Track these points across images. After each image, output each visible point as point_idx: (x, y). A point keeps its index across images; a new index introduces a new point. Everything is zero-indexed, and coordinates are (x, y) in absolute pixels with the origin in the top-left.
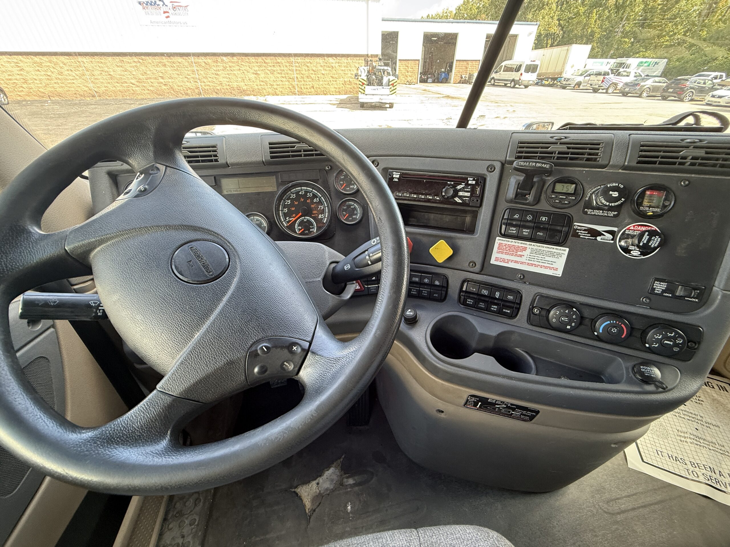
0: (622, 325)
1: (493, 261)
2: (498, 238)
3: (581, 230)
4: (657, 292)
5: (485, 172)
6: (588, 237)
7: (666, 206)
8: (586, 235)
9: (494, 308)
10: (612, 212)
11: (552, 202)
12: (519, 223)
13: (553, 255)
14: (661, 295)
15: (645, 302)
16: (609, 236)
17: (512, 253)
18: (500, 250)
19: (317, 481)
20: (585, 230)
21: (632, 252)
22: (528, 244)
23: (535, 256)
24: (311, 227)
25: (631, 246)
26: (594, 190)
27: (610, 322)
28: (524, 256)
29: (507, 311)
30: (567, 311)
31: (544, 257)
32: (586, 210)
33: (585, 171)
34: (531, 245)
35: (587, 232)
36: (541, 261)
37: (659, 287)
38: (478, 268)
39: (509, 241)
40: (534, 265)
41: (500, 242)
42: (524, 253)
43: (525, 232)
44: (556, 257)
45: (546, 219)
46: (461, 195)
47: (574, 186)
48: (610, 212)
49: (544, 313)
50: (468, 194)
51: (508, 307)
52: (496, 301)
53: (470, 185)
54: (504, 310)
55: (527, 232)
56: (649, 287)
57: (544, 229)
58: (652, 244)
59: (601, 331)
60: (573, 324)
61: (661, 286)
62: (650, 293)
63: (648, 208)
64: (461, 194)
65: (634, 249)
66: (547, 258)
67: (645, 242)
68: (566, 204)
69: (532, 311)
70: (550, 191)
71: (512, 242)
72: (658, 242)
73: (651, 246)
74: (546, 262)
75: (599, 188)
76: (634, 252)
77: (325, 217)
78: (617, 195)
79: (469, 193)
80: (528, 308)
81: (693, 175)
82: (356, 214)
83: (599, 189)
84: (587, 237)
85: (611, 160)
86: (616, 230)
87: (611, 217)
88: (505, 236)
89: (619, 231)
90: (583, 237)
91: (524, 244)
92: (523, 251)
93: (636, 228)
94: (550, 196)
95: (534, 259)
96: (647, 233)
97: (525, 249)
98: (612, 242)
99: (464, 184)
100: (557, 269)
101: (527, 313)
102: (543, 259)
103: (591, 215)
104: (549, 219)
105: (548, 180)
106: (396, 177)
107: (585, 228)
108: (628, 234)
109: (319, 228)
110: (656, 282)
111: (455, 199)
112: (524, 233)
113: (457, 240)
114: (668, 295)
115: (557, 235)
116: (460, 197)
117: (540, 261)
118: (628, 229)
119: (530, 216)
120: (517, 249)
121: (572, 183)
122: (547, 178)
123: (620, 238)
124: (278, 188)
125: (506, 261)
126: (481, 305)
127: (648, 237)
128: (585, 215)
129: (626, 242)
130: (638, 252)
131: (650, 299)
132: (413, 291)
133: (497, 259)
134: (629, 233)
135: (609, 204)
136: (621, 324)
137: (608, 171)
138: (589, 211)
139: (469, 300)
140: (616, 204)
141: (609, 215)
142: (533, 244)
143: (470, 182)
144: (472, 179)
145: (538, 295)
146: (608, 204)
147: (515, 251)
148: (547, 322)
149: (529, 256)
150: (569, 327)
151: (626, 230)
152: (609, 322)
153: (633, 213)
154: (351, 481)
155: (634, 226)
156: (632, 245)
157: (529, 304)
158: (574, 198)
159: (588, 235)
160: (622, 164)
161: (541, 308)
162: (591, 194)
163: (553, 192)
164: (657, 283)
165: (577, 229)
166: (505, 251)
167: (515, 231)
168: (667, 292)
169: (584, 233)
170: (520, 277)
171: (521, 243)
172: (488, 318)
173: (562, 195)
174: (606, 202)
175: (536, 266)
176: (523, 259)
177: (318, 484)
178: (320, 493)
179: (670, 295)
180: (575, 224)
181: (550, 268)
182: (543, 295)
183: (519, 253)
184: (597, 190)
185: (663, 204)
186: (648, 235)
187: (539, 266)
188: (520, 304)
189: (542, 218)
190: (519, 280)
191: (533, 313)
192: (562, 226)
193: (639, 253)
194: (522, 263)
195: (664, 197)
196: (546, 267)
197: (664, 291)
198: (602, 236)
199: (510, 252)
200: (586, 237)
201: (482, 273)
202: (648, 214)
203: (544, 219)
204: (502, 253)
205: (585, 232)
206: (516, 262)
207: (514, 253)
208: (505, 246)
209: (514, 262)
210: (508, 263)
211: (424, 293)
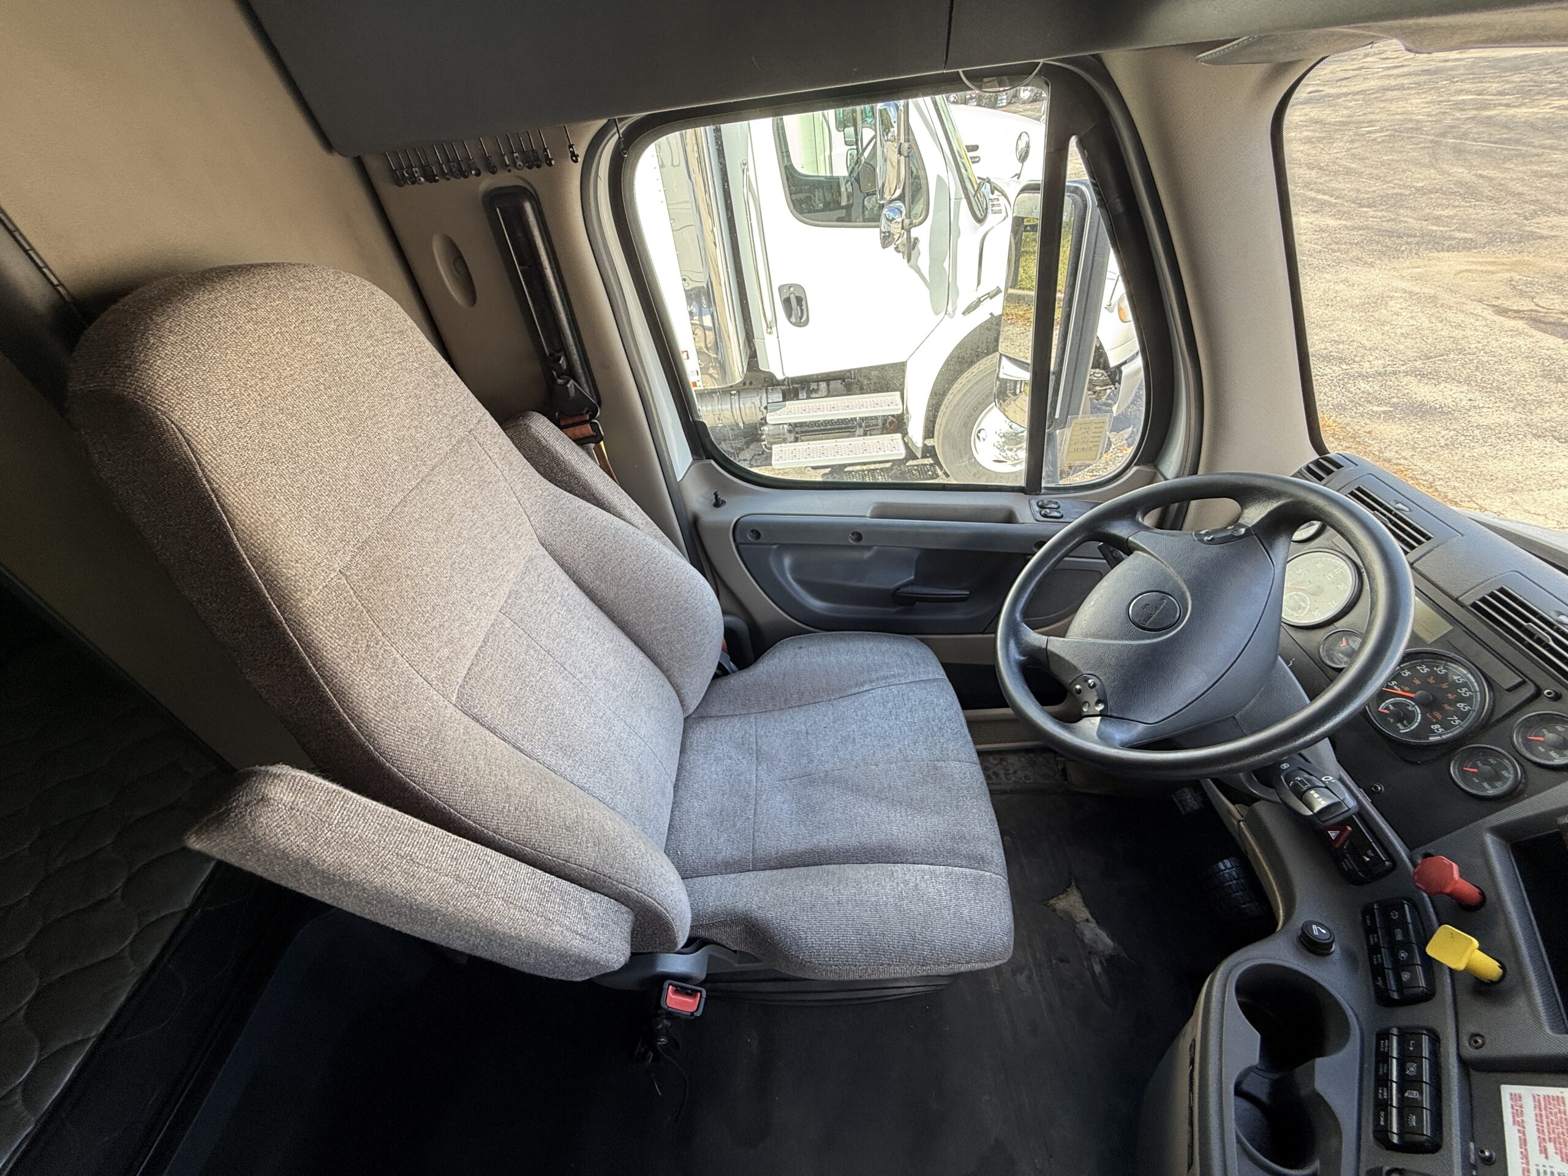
1: (1507, 1091)
17: (1546, 1130)
18: (1543, 1101)
19: (1091, 919)
24: (1405, 722)
28: (1547, 1158)
38: (1470, 1052)
42: (1554, 1158)
77: (1440, 735)
82: (1494, 787)
92: (1558, 1156)
109: (1411, 734)
124: (1433, 643)
125: (1518, 1119)
132: (1374, 938)
133: (1516, 1097)
139: (1386, 1043)
147: (1552, 1136)
154: (1097, 968)
166: (1543, 1113)
170: (1486, 1154)
176: (1535, 1157)
177: (1087, 920)
178: (1076, 922)
183: (1550, 1147)
194: (1525, 1156)
199: (1545, 1125)
204: (1538, 1107)
206: (1523, 1142)
207: (1547, 1134)
208: (1557, 1110)
209: (1520, 1137)
210: (1514, 1124)
211: (1377, 958)
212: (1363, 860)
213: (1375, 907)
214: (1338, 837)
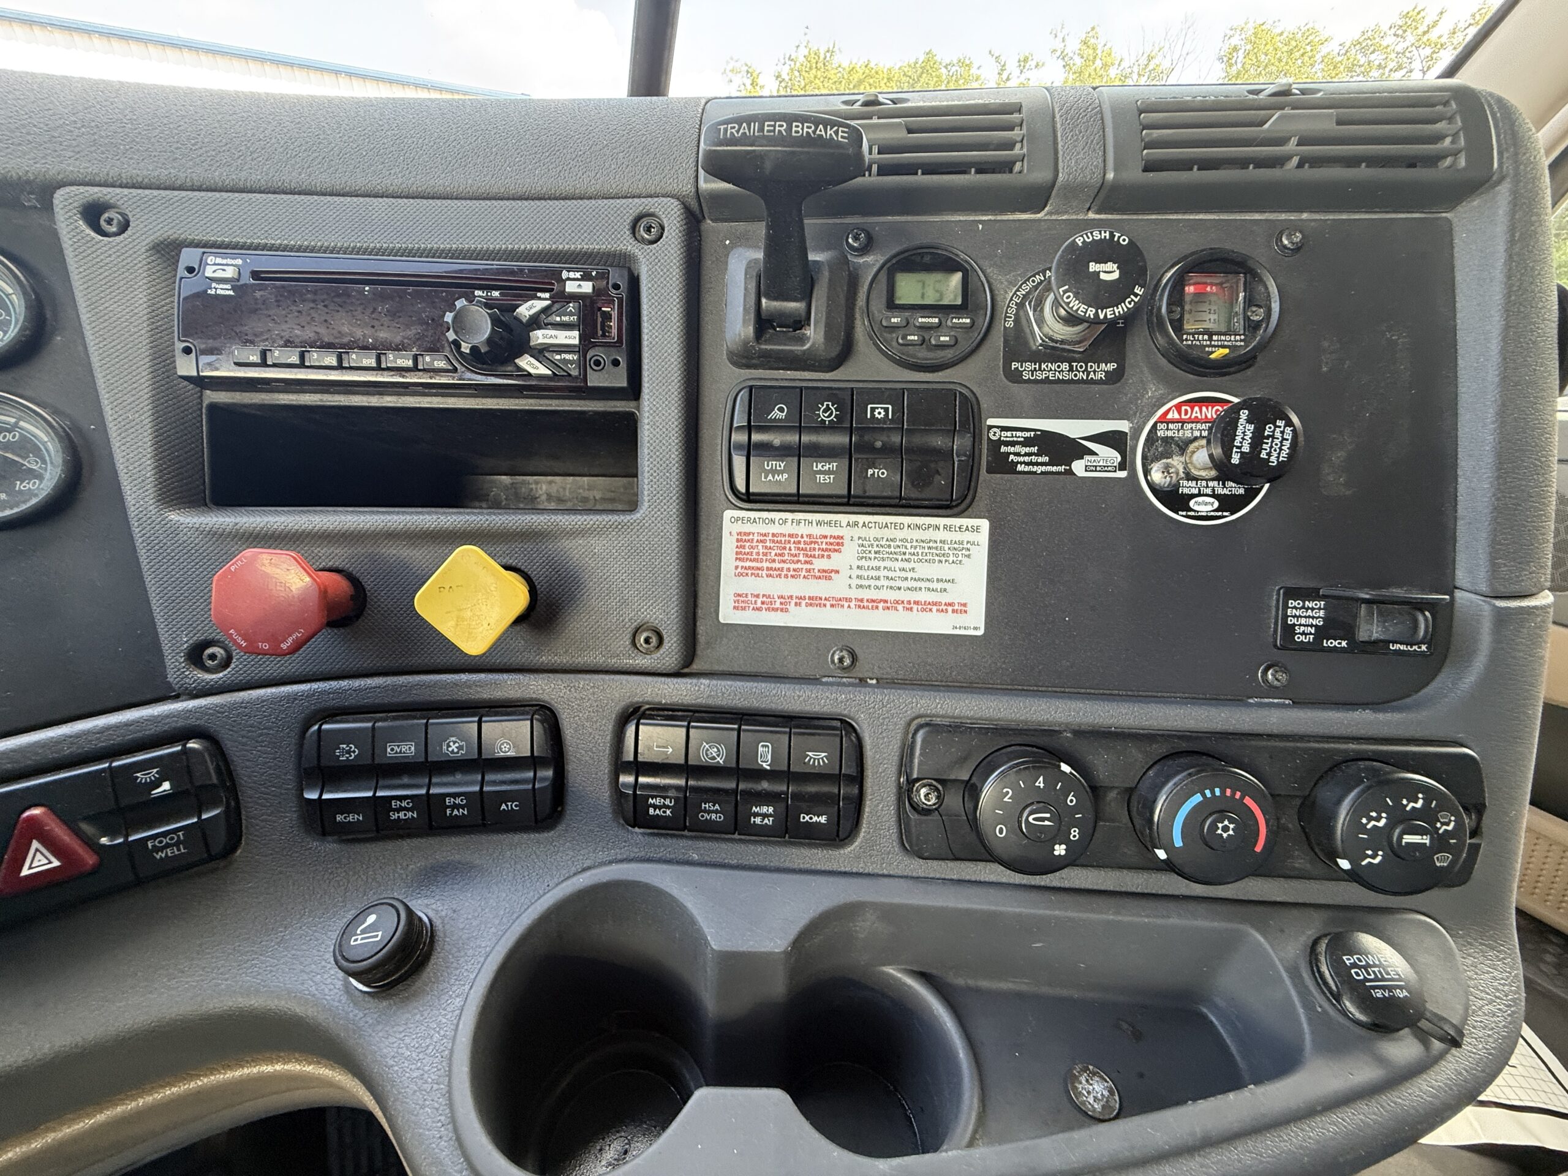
0: (1248, 801)
1: (728, 614)
2: (728, 514)
3: (1013, 444)
4: (1302, 638)
5: (628, 245)
6: (1043, 469)
7: (1256, 326)
8: (1034, 459)
9: (764, 814)
10: (1098, 362)
11: (894, 344)
12: (792, 438)
13: (939, 556)
14: (1315, 647)
15: (1276, 683)
16: (1108, 455)
17: (793, 566)
18: (748, 564)
20: (1027, 443)
21: (1192, 503)
22: (844, 524)
23: (878, 568)
25: (1185, 483)
26: (1026, 288)
27: (1204, 795)
28: (837, 572)
29: (815, 819)
30: (1040, 783)
31: (912, 565)
32: (1014, 365)
33: (980, 222)
34: (856, 524)
35: (1035, 449)
36: (904, 584)
37: (1303, 621)
38: (669, 654)
39: (773, 521)
40: (881, 605)
41: (739, 527)
42: (835, 561)
43: (821, 472)
44: (951, 559)
45: (887, 410)
46: (540, 341)
47: (957, 277)
48: (1095, 366)
49: (954, 801)
50: (572, 337)
51: (816, 803)
52: (765, 785)
53: (574, 297)
54: (805, 818)
55: (829, 472)
56: (1272, 627)
57: (888, 451)
58: (1269, 454)
59: (1178, 843)
60: (1075, 834)
61: (1310, 613)
62: (1283, 648)
63: (1206, 337)
64: (540, 337)
65: (1196, 491)
66: (924, 570)
67: (1246, 448)
68: (943, 346)
69: (910, 799)
70: (878, 305)
71: (785, 521)
72: (1287, 444)
73: (1268, 461)
74: (923, 585)
75: (1042, 281)
76: (1199, 504)
78: (1116, 275)
79: (576, 333)
80: (893, 789)
81: (1305, 216)
83: (1039, 284)
84: (1039, 469)
85: (1061, 165)
86: (1127, 430)
87: (1100, 382)
88: (751, 499)
89: (1137, 432)
90: (1027, 469)
91: (829, 523)
92: (834, 555)
93: (1186, 412)
94: (884, 323)
95: (878, 578)
96: (1244, 414)
97: (836, 544)
98: (1123, 474)
99: (547, 295)
100: (965, 605)
101: (892, 809)
102: (910, 575)
103: (1036, 382)
104: (899, 410)
105: (867, 265)
106: (220, 274)
107: (1027, 434)
108: (1167, 440)
110: (1292, 603)
111: (517, 361)
112: (821, 478)
113: (567, 544)
114: (1335, 643)
115: (938, 472)
116: (541, 353)
117: (899, 583)
118: (1163, 419)
119: (828, 409)
120: (810, 548)
121: (949, 265)
122: (861, 260)
123: (1144, 458)
125: (778, 605)
126: (709, 812)
127: (1252, 427)
128: (1015, 388)
129: (1166, 469)
130: (1211, 500)
131: (1285, 670)
132: (401, 809)
133: (741, 601)
134: (1170, 434)
135: (1096, 314)
136: (1242, 797)
137: (1054, 217)
138: (1027, 369)
139: (658, 801)
140: (1119, 310)
141: (1092, 375)
142: (862, 519)
143: (571, 287)
144: (578, 275)
145: (920, 727)
146: (1091, 312)
147: (801, 558)
148: (973, 837)
149: (856, 572)
150: (1060, 850)
151: (1160, 426)
152: (1197, 798)
153: (1163, 362)
155: (1178, 407)
156: (1189, 477)
157: (893, 770)
158: (968, 321)
159: (1040, 459)
160: (1096, 179)
161: (942, 781)
162: (1020, 306)
163: (892, 305)
164: (1295, 604)
165: (1000, 443)
166: (765, 565)
167: (786, 476)
168: (1332, 632)
169: (1026, 454)
170: (841, 660)
171: (819, 523)
172: (750, 860)
173: (926, 313)
174: (1083, 307)
175: (890, 606)
176: (837, 587)
179: (1344, 644)
180: (991, 422)
181: (944, 608)
182: (938, 721)
183: (819, 564)
184: (1036, 288)
185: (1247, 319)
186: (1249, 421)
187: (900, 607)
188: (859, 778)
189: (873, 410)
190: (839, 673)
191: (915, 807)
192: (949, 431)
193: (1216, 504)
194: (837, 602)
195: (1242, 295)
196: (926, 607)
197: (1322, 633)
198: (1087, 457)
199: (786, 566)
200: (1035, 469)
201: (695, 667)
202: (1213, 356)
203: (879, 414)
204: (756, 572)
205: (1027, 450)
206: (814, 601)
207: (799, 566)
208: (760, 545)
209: (807, 605)
210: (787, 611)
211: (455, 806)
212: (164, 798)
213: (312, 795)
214: (54, 846)
